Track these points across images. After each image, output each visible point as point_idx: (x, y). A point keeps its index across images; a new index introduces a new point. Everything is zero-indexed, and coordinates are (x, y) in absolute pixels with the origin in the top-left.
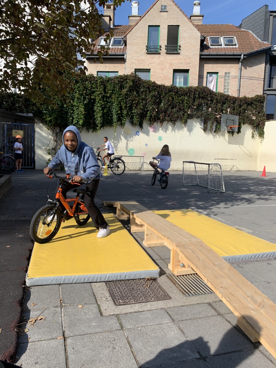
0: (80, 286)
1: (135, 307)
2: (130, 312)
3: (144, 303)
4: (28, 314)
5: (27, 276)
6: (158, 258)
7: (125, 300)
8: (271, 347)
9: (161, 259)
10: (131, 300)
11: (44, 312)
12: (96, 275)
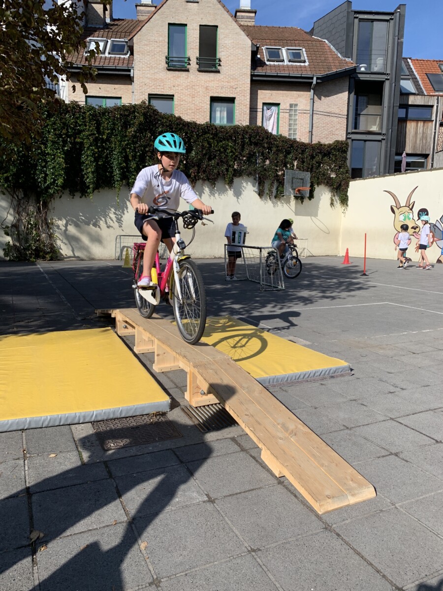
0: (54, 430)
1: (131, 451)
3: (144, 445)
6: (173, 386)
7: (119, 443)
8: (295, 478)
9: (177, 387)
10: (127, 443)
12: (77, 414)
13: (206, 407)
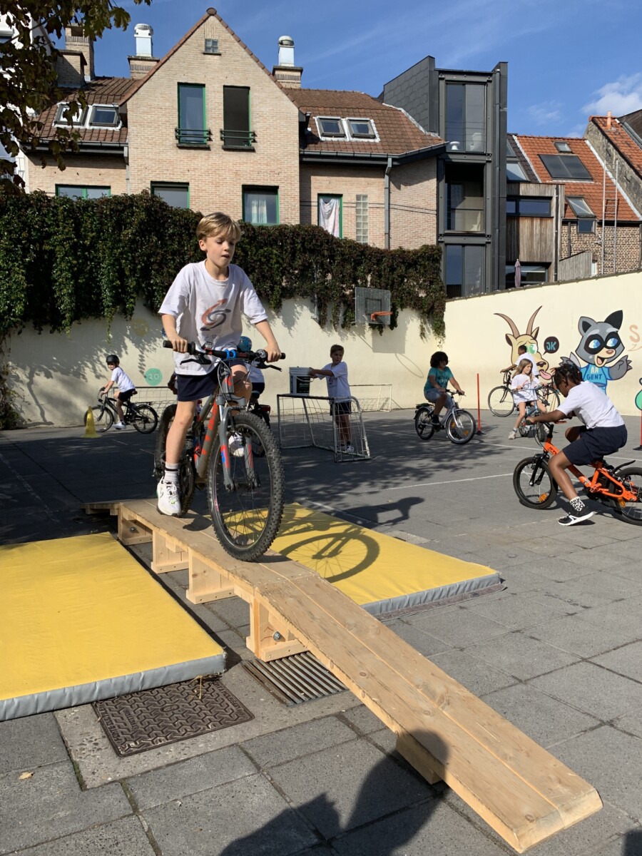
0: (26, 723)
1: (167, 753)
2: (155, 766)
3: (189, 740)
6: (223, 626)
7: (144, 739)
8: (465, 786)
9: (230, 628)
10: (158, 738)
12: (66, 690)
13: (284, 660)
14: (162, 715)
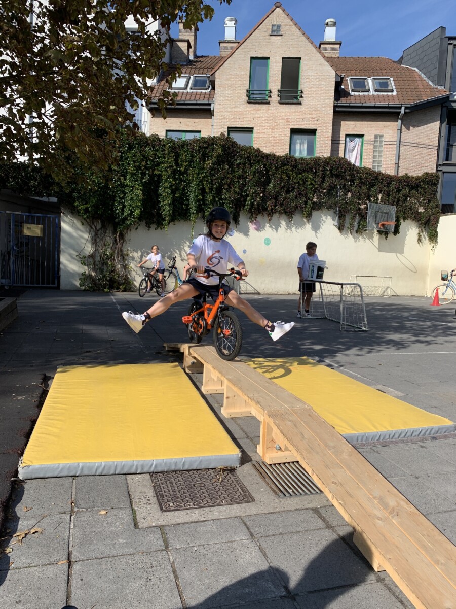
0: (108, 479)
1: (193, 514)
2: (183, 522)
3: (208, 508)
4: (14, 524)
5: (20, 462)
6: (243, 435)
7: (179, 502)
8: (401, 578)
9: (248, 437)
10: (189, 503)
11: (42, 521)
12: (134, 462)
13: (282, 465)
14: (194, 488)
